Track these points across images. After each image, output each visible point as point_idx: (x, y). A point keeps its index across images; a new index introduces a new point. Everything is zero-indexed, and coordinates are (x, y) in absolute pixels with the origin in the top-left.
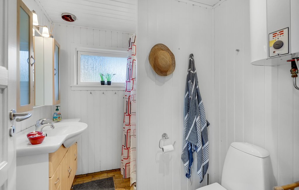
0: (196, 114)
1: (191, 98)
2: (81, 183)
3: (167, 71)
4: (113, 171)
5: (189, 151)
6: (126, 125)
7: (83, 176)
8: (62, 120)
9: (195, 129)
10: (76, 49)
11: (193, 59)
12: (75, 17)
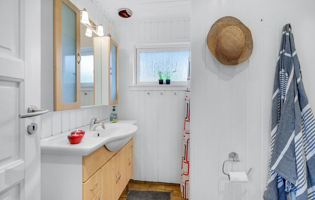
0: (294, 128)
1: (284, 100)
2: (137, 190)
3: (239, 58)
4: (172, 186)
5: (278, 189)
6: (186, 133)
7: (141, 182)
8: (118, 121)
9: (292, 154)
10: (135, 46)
11: (290, 33)
12: (131, 12)
